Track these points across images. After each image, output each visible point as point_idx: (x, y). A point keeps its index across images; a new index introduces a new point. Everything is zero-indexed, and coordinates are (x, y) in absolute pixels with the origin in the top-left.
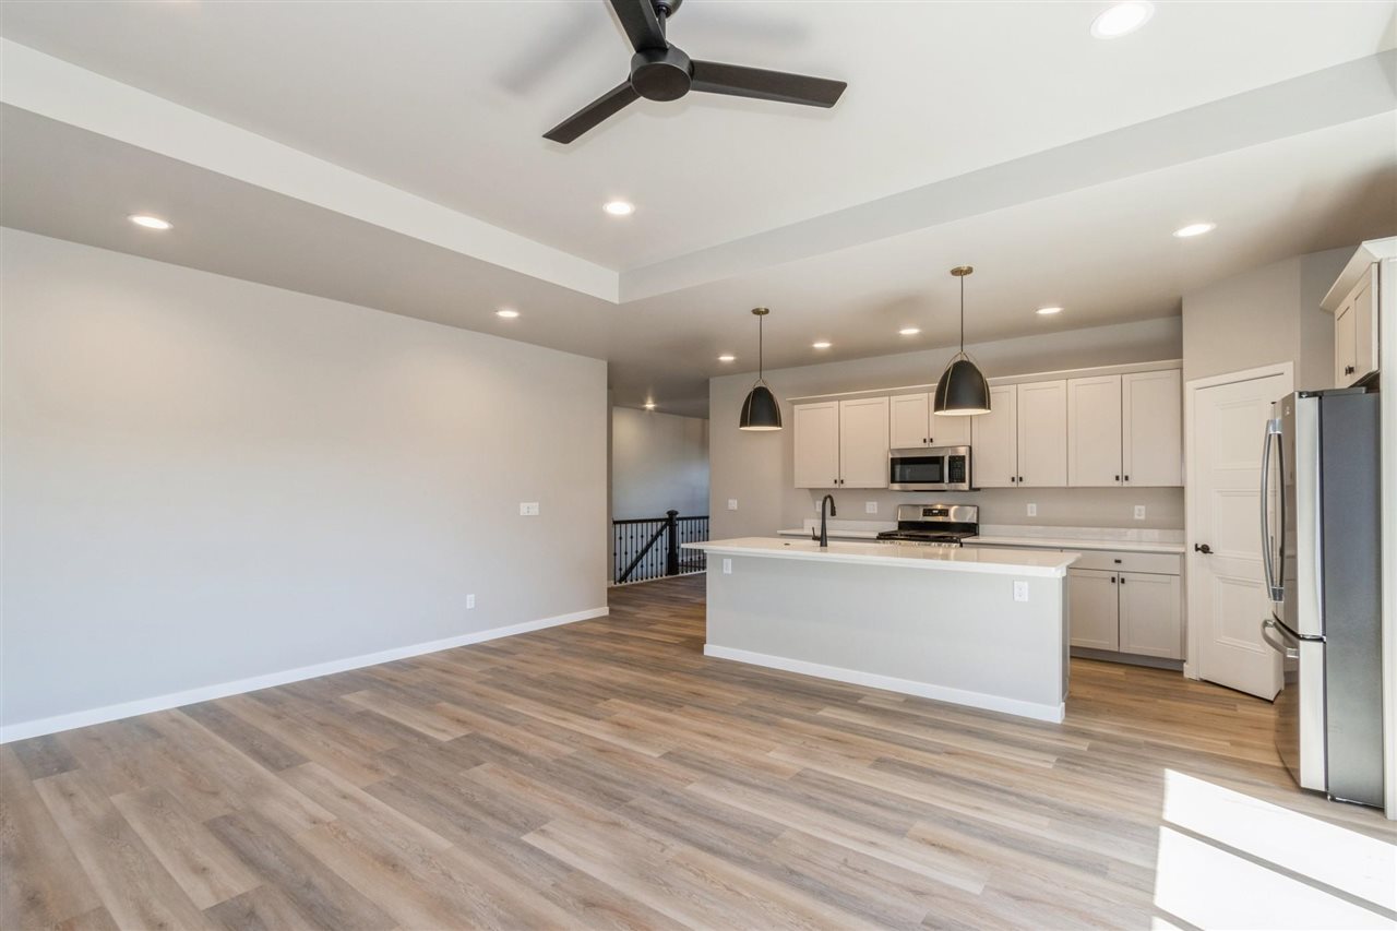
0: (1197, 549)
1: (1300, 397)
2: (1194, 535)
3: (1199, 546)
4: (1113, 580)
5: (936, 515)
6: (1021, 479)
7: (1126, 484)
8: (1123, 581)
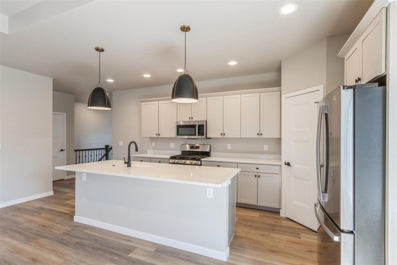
0: (286, 164)
1: (344, 89)
2: (285, 158)
3: (286, 163)
4: (256, 176)
5: (195, 148)
6: (224, 134)
7: (261, 137)
8: (259, 176)
